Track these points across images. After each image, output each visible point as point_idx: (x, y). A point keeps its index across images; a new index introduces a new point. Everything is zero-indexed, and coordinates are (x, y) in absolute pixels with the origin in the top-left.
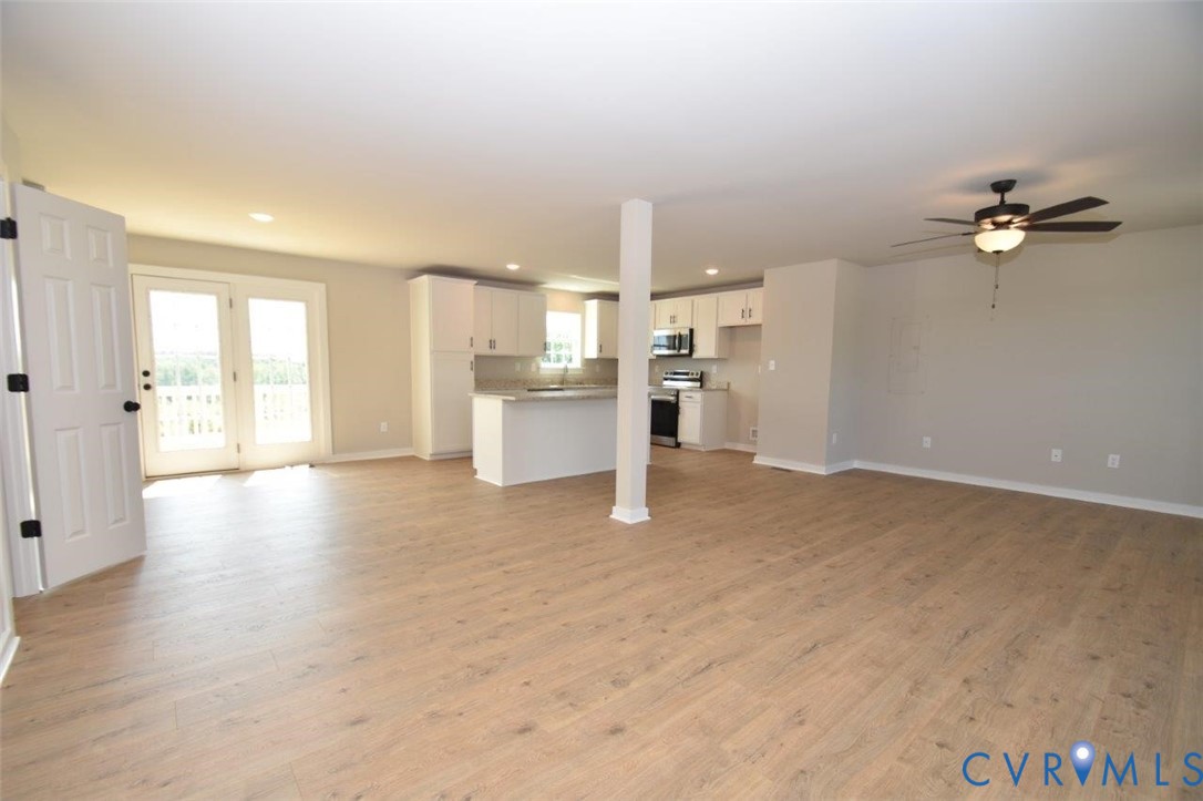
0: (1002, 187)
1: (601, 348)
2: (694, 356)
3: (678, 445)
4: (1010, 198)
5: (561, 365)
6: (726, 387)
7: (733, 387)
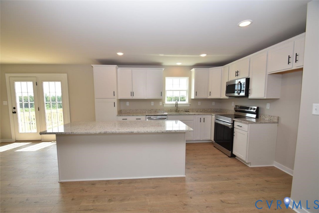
1: (196, 94)
2: (250, 97)
3: (233, 156)
5: (174, 103)
6: (276, 121)
7: (282, 121)
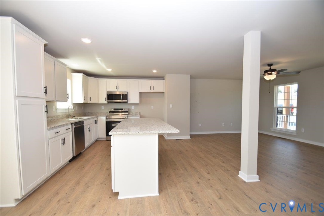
0: (270, 65)
1: (84, 98)
2: (129, 102)
4: (272, 68)
